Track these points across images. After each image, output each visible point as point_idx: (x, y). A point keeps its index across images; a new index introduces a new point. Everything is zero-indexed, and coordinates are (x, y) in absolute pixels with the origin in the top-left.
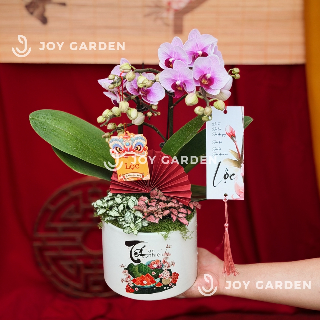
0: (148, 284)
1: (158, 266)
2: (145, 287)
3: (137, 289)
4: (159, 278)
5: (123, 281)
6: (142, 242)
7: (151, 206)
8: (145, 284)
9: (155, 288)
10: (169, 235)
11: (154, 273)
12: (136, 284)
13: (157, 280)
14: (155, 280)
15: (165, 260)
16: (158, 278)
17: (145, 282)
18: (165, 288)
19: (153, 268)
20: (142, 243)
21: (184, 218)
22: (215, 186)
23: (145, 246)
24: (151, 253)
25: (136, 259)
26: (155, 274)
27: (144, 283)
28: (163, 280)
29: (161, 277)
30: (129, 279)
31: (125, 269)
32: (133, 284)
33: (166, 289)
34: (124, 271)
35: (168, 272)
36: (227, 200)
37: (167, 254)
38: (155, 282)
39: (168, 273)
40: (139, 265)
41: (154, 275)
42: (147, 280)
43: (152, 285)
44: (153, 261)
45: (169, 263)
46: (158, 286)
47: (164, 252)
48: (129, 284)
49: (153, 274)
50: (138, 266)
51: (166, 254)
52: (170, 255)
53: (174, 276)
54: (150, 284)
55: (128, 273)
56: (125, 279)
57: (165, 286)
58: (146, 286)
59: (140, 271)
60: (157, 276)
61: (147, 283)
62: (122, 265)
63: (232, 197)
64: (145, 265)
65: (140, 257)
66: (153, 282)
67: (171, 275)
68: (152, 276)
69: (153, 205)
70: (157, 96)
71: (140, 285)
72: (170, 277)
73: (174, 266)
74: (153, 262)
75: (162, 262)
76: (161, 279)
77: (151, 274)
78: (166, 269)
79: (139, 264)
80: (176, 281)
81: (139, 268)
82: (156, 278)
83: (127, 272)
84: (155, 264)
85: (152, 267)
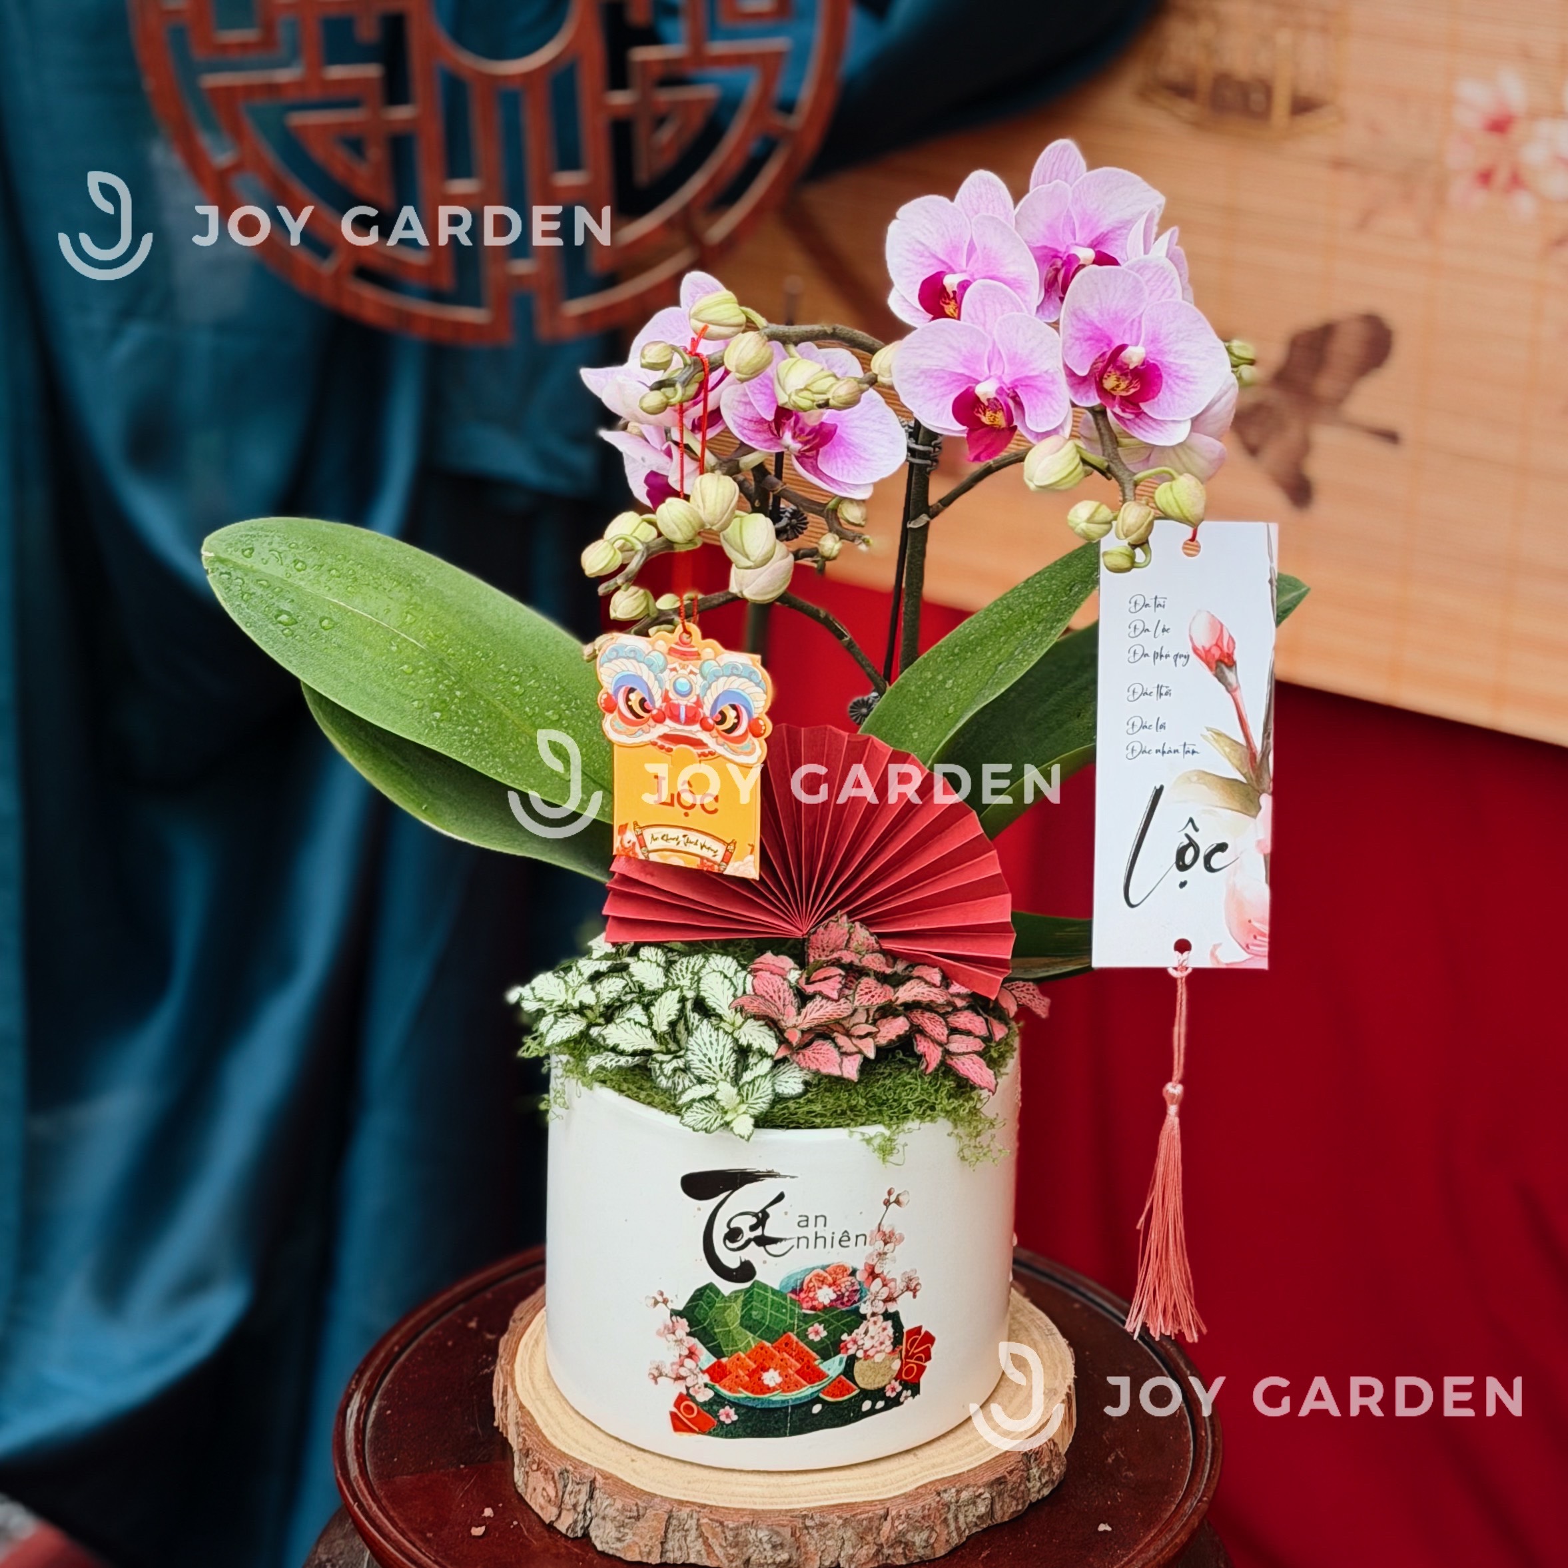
0: (786, 1386)
1: (840, 1297)
2: (770, 1402)
3: (732, 1412)
4: (843, 1356)
5: (661, 1375)
6: (770, 1175)
7: (818, 998)
8: (772, 1384)
9: (817, 1409)
10: (901, 1139)
11: (817, 1332)
12: (724, 1387)
13: (833, 1367)
14: (821, 1367)
15: (873, 1267)
16: (837, 1358)
17: (771, 1378)
18: (867, 1405)
19: (813, 1308)
20: (769, 1180)
21: (975, 1057)
22: (1133, 902)
23: (781, 1197)
24: (809, 1232)
25: (731, 1260)
26: (824, 1334)
27: (766, 1382)
28: (858, 1367)
29: (851, 1352)
30: (689, 1363)
31: (675, 1313)
32: (712, 1388)
33: (873, 1411)
34: (666, 1327)
35: (885, 1323)
36: (1189, 971)
37: (884, 1234)
38: (821, 1375)
39: (884, 1329)
40: (747, 1291)
41: (817, 1339)
42: (782, 1368)
43: (807, 1391)
44: (815, 1272)
45: (894, 1280)
46: (833, 1396)
47: (870, 1228)
48: (688, 1388)
49: (811, 1337)
50: (742, 1298)
51: (879, 1237)
52: (902, 1239)
53: (911, 1346)
54: (797, 1386)
55: (689, 1334)
56: (673, 1364)
57: (865, 1394)
58: (774, 1399)
59: (749, 1324)
60: (830, 1348)
61: (779, 1380)
62: (662, 1294)
63: (1213, 954)
64: (774, 1292)
65: (754, 1254)
66: (812, 1375)
67: (897, 1342)
68: (811, 1344)
69: (827, 992)
70: (867, 460)
71: (744, 1394)
72: (893, 1351)
73: (914, 1296)
74: (818, 1275)
75: (860, 1276)
76: (852, 1360)
77: (803, 1336)
78: (876, 1310)
79: (747, 1285)
80: (922, 1369)
81: (744, 1305)
82: (825, 1357)
83: (683, 1325)
84: (825, 1288)
85: (813, 1299)
